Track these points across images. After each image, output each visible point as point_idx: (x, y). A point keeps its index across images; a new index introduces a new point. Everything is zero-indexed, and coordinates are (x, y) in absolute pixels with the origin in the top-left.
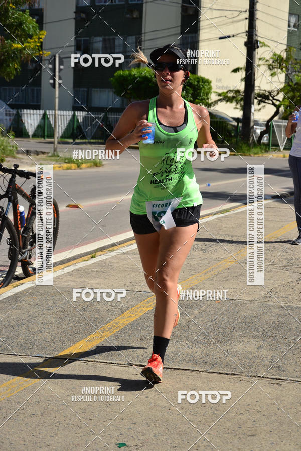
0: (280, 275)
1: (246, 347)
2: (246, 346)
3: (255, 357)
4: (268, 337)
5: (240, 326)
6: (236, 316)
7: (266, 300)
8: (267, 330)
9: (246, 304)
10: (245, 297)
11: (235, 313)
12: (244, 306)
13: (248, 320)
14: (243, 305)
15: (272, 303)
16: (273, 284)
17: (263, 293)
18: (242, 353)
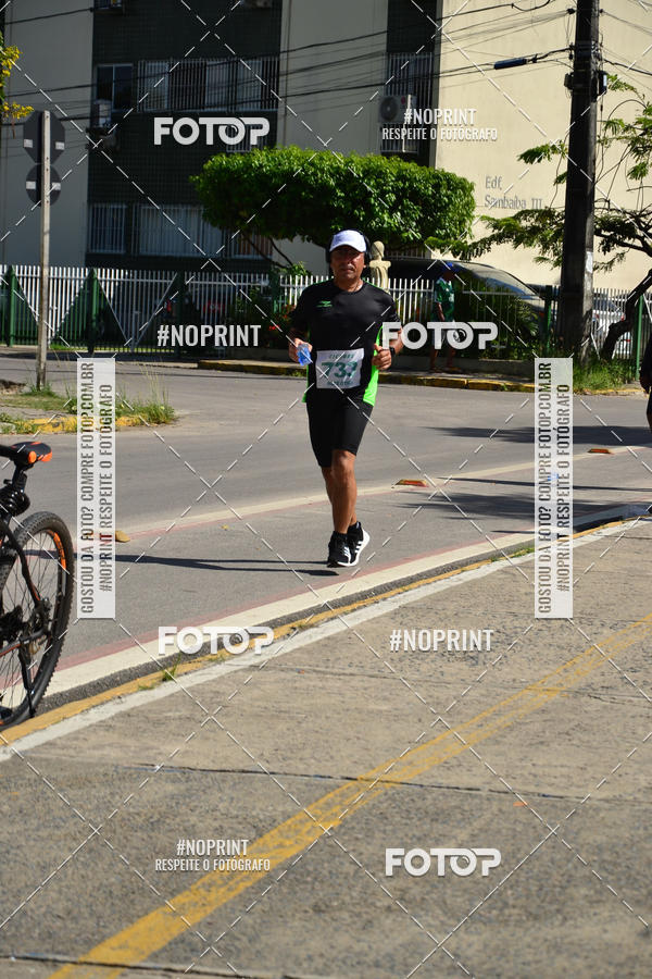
1: (605, 931)
2: (608, 927)
3: (633, 959)
9: (597, 810)
10: (593, 793)
12: (592, 817)
13: (607, 856)
14: (591, 812)
17: (643, 780)
18: (596, 947)
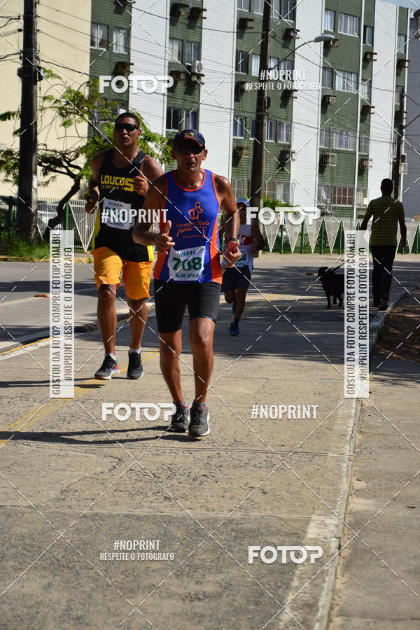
0: (81, 463)
1: (23, 587)
2: (25, 584)
3: (39, 603)
4: (62, 568)
5: (13, 551)
6: (6, 536)
7: (58, 504)
8: (60, 557)
9: (23, 513)
10: (23, 503)
11: (5, 530)
12: (20, 517)
13: (27, 541)
14: (19, 515)
15: (68, 511)
16: (69, 477)
17: (53, 494)
18: (17, 597)
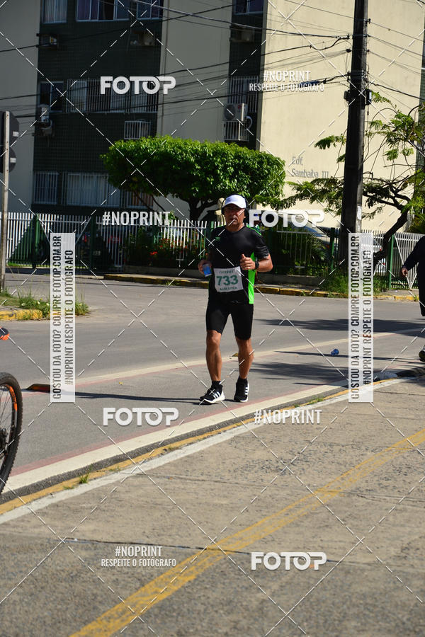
0: (421, 519)
4: (408, 632)
5: (355, 610)
6: (346, 593)
7: (399, 563)
8: (405, 619)
9: (363, 570)
10: (362, 559)
11: (345, 588)
12: (360, 574)
13: (369, 601)
14: (359, 572)
15: (411, 570)
16: (410, 533)
17: (393, 551)
